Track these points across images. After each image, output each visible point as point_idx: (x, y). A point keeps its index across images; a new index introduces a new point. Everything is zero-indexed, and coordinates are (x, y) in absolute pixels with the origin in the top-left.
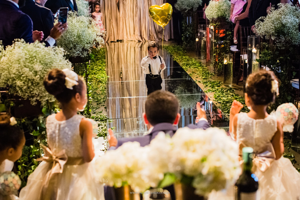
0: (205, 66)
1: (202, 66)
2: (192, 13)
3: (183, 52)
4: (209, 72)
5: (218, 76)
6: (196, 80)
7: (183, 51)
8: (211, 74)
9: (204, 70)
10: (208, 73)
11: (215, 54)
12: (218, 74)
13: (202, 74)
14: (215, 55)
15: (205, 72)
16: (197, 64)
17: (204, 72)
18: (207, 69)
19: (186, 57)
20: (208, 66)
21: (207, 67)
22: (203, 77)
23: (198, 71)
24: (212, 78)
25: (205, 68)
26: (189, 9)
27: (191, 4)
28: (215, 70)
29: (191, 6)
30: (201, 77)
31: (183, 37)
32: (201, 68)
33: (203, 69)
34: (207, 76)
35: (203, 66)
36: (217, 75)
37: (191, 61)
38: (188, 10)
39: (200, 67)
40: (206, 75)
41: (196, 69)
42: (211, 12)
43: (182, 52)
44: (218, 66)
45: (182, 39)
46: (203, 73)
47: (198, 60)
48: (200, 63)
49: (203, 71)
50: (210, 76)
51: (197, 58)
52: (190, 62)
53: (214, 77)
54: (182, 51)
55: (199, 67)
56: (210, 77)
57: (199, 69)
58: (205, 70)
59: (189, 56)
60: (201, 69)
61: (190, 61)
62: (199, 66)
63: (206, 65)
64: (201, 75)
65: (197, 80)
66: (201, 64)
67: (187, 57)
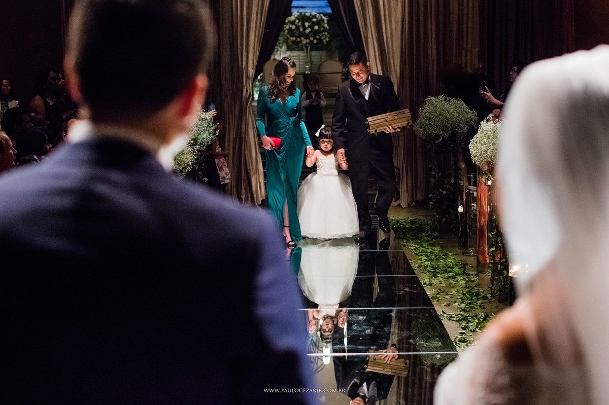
0: (473, 273)
1: (466, 274)
2: (452, 145)
3: (430, 237)
4: (481, 290)
5: (500, 302)
6: (443, 311)
7: (431, 233)
8: (484, 298)
9: (470, 284)
10: (478, 294)
11: (493, 247)
12: (499, 297)
13: (462, 296)
14: (493, 251)
15: (469, 292)
16: (456, 269)
17: (467, 290)
18: (477, 283)
19: (433, 248)
20: (481, 275)
21: (478, 276)
22: (463, 305)
23: (453, 287)
24: (484, 308)
25: (473, 280)
26: (446, 135)
27: (451, 124)
28: (493, 288)
29: (450, 130)
30: (457, 304)
31: (432, 201)
32: (462, 280)
33: (467, 282)
34: (473, 301)
35: (469, 275)
36: (497, 300)
37: (443, 259)
38: (443, 137)
39: (462, 278)
40: (471, 299)
41: (451, 281)
42: (484, 148)
43: (427, 237)
44: (501, 277)
45: (430, 206)
46: (464, 294)
47: (461, 258)
48: (464, 266)
49: (466, 287)
50: (479, 302)
51: (460, 251)
52: (442, 263)
53: (490, 304)
54: (429, 233)
55: (460, 278)
56: (480, 306)
57: (458, 281)
58: (473, 284)
59: (442, 247)
60: (462, 283)
61: (442, 261)
62: (459, 275)
63: (477, 272)
64: (459, 297)
65: (445, 313)
66: (465, 270)
67: (437, 250)
